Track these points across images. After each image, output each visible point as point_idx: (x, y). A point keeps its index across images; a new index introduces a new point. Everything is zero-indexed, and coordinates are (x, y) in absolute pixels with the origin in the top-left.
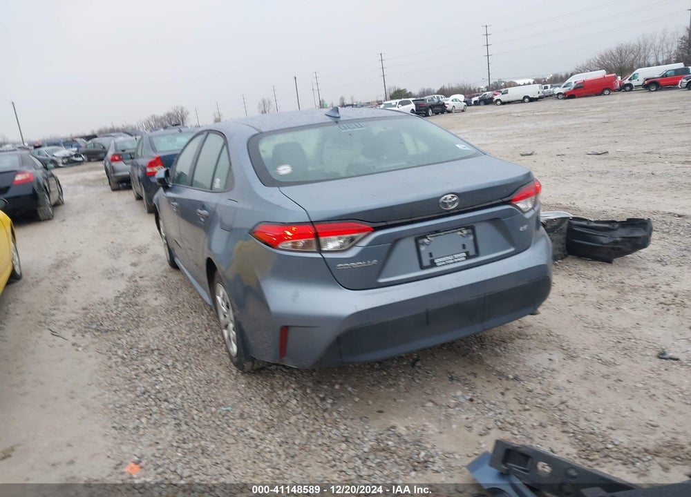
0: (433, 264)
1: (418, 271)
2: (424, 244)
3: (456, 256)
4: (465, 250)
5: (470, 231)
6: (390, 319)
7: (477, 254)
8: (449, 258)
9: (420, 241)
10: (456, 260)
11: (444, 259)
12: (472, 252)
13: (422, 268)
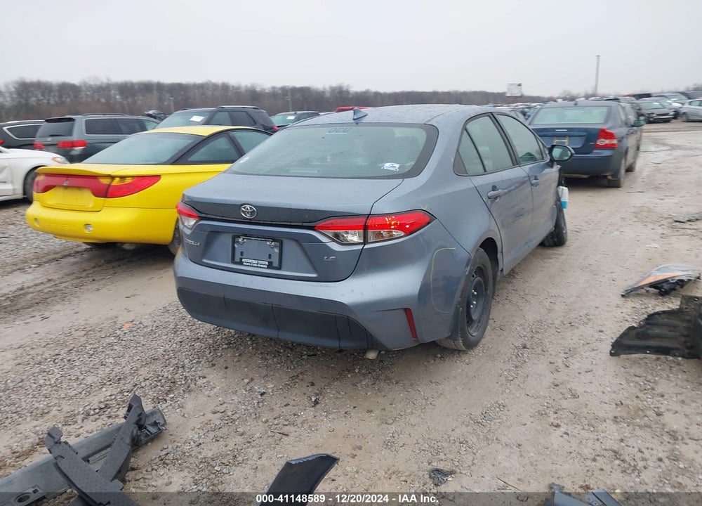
0: (241, 263)
1: (229, 263)
2: (238, 242)
3: (260, 262)
4: (271, 260)
5: (278, 244)
6: (200, 292)
7: (279, 268)
8: (254, 262)
9: (236, 240)
10: (259, 265)
11: (250, 261)
12: (276, 264)
13: (233, 261)
